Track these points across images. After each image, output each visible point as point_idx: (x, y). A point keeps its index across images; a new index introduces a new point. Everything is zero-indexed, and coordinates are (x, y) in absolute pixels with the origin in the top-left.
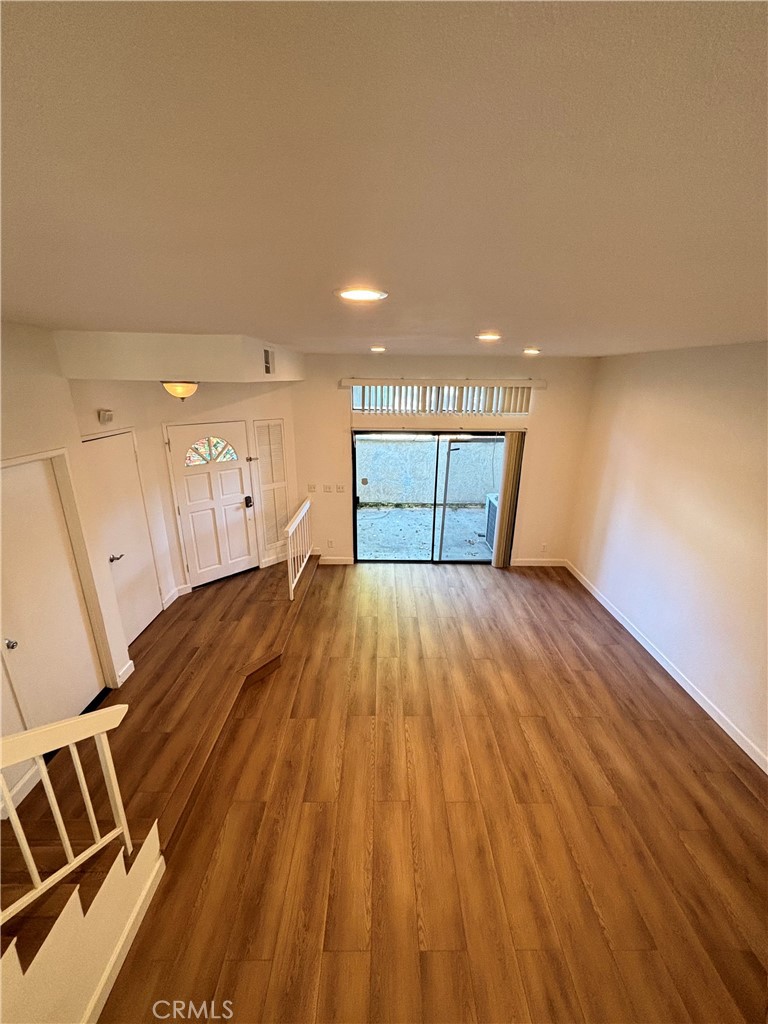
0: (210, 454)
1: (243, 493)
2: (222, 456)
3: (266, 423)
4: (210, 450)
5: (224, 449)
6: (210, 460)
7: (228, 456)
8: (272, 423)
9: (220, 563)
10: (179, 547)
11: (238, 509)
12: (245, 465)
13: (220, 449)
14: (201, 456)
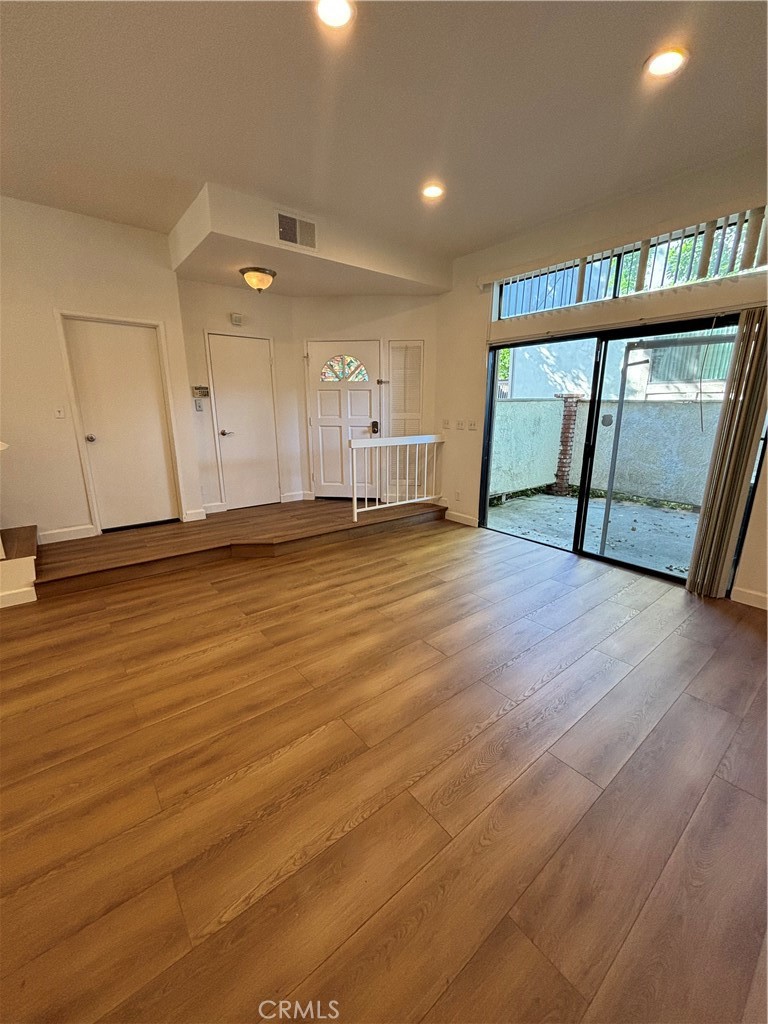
0: (343, 373)
1: (371, 416)
2: (354, 375)
3: (404, 344)
4: (344, 368)
5: (356, 369)
6: (343, 378)
7: (360, 376)
8: (409, 344)
9: (342, 482)
10: (308, 456)
11: (365, 432)
12: (374, 386)
13: (353, 369)
14: (335, 373)
